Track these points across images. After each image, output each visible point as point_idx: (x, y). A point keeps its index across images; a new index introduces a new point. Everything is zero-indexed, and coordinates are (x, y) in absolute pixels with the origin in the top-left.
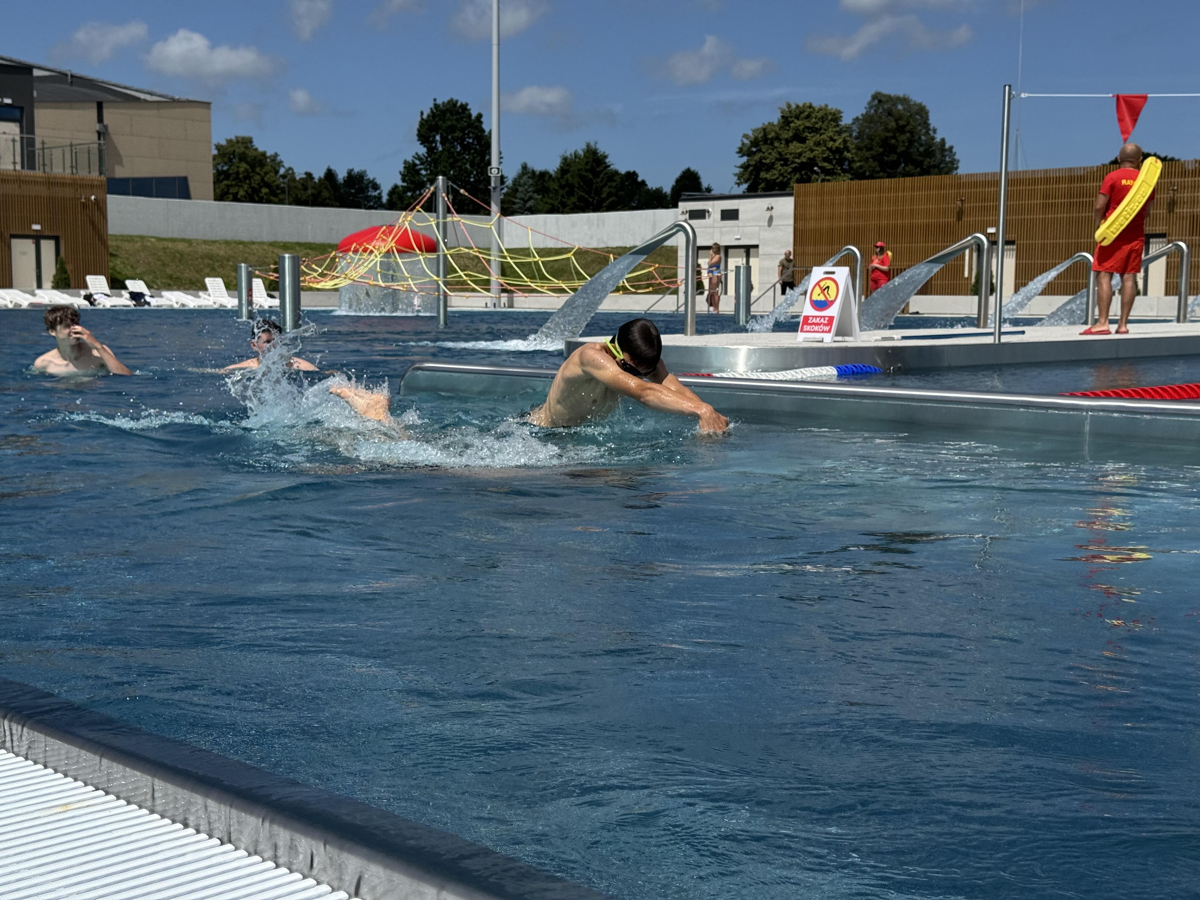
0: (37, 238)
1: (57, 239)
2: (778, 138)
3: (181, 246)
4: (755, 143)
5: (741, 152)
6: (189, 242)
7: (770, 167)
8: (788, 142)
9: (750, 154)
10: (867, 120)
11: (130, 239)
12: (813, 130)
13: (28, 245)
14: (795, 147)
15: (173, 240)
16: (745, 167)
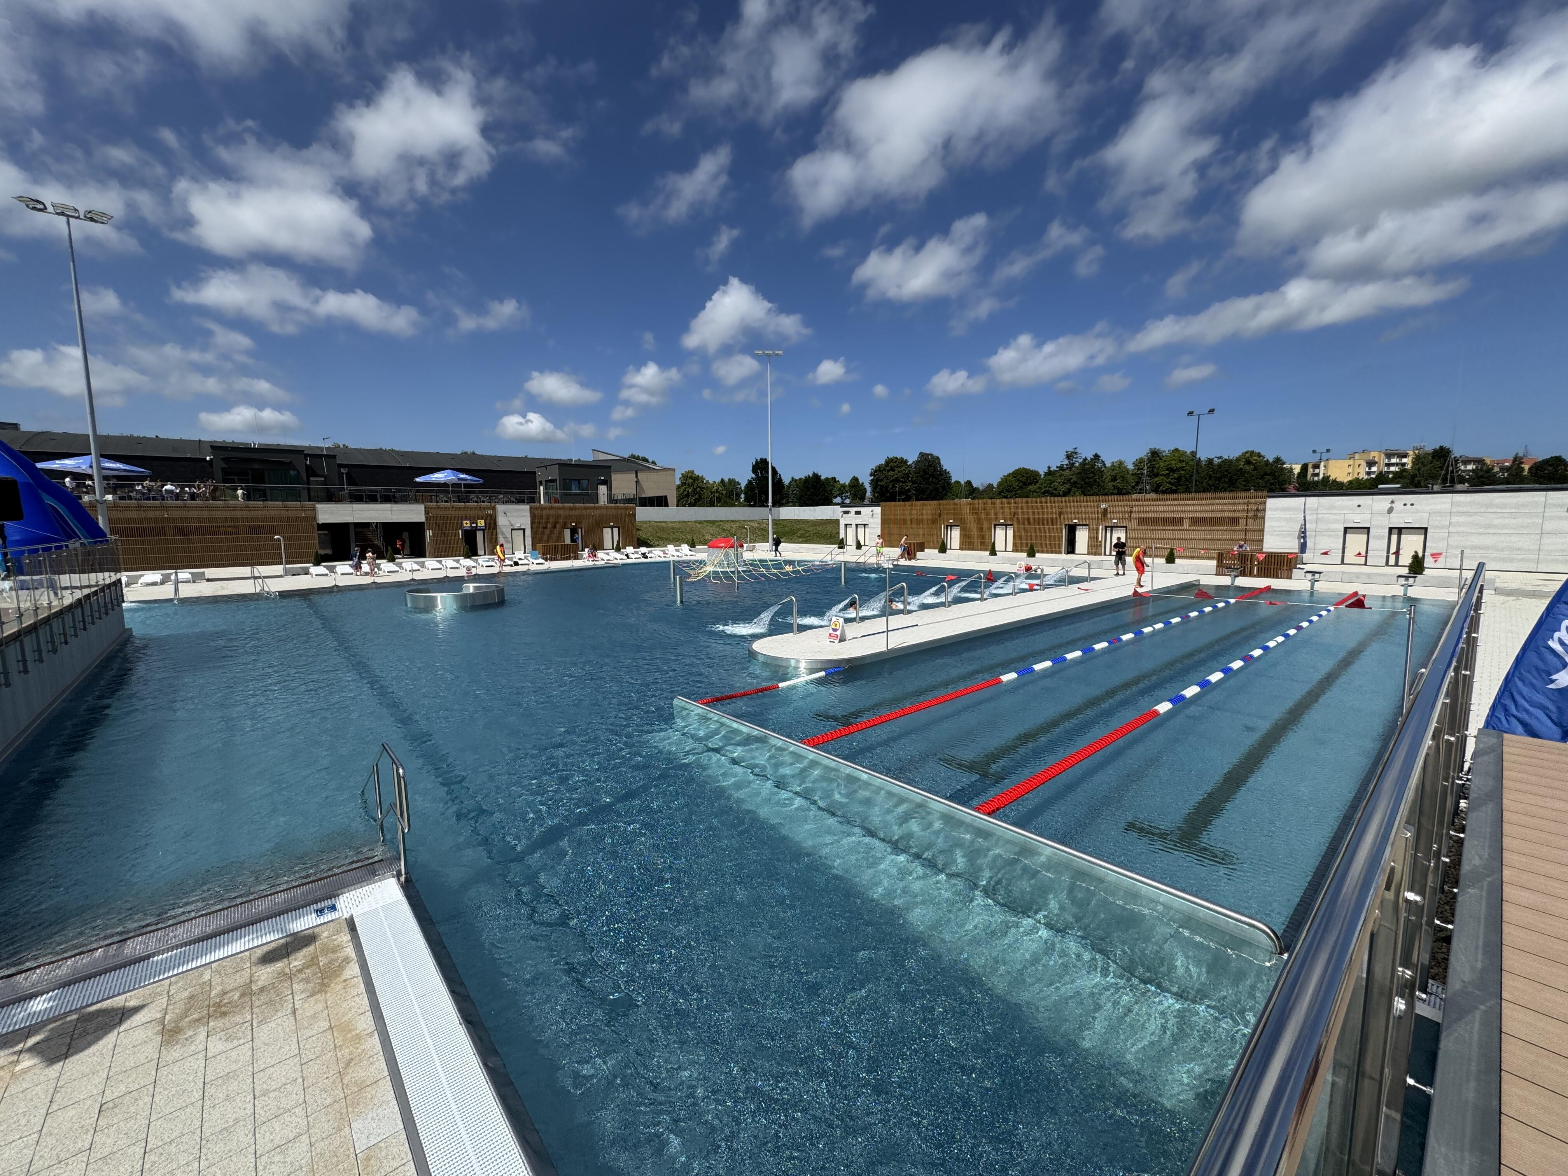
0: (612, 528)
1: (619, 528)
2: (884, 470)
3: (663, 524)
4: (876, 471)
5: (871, 475)
6: (665, 522)
7: (882, 480)
8: (888, 471)
9: (874, 476)
10: (917, 462)
11: (645, 522)
12: (897, 467)
13: (609, 530)
14: (891, 473)
15: (660, 522)
16: (872, 480)
